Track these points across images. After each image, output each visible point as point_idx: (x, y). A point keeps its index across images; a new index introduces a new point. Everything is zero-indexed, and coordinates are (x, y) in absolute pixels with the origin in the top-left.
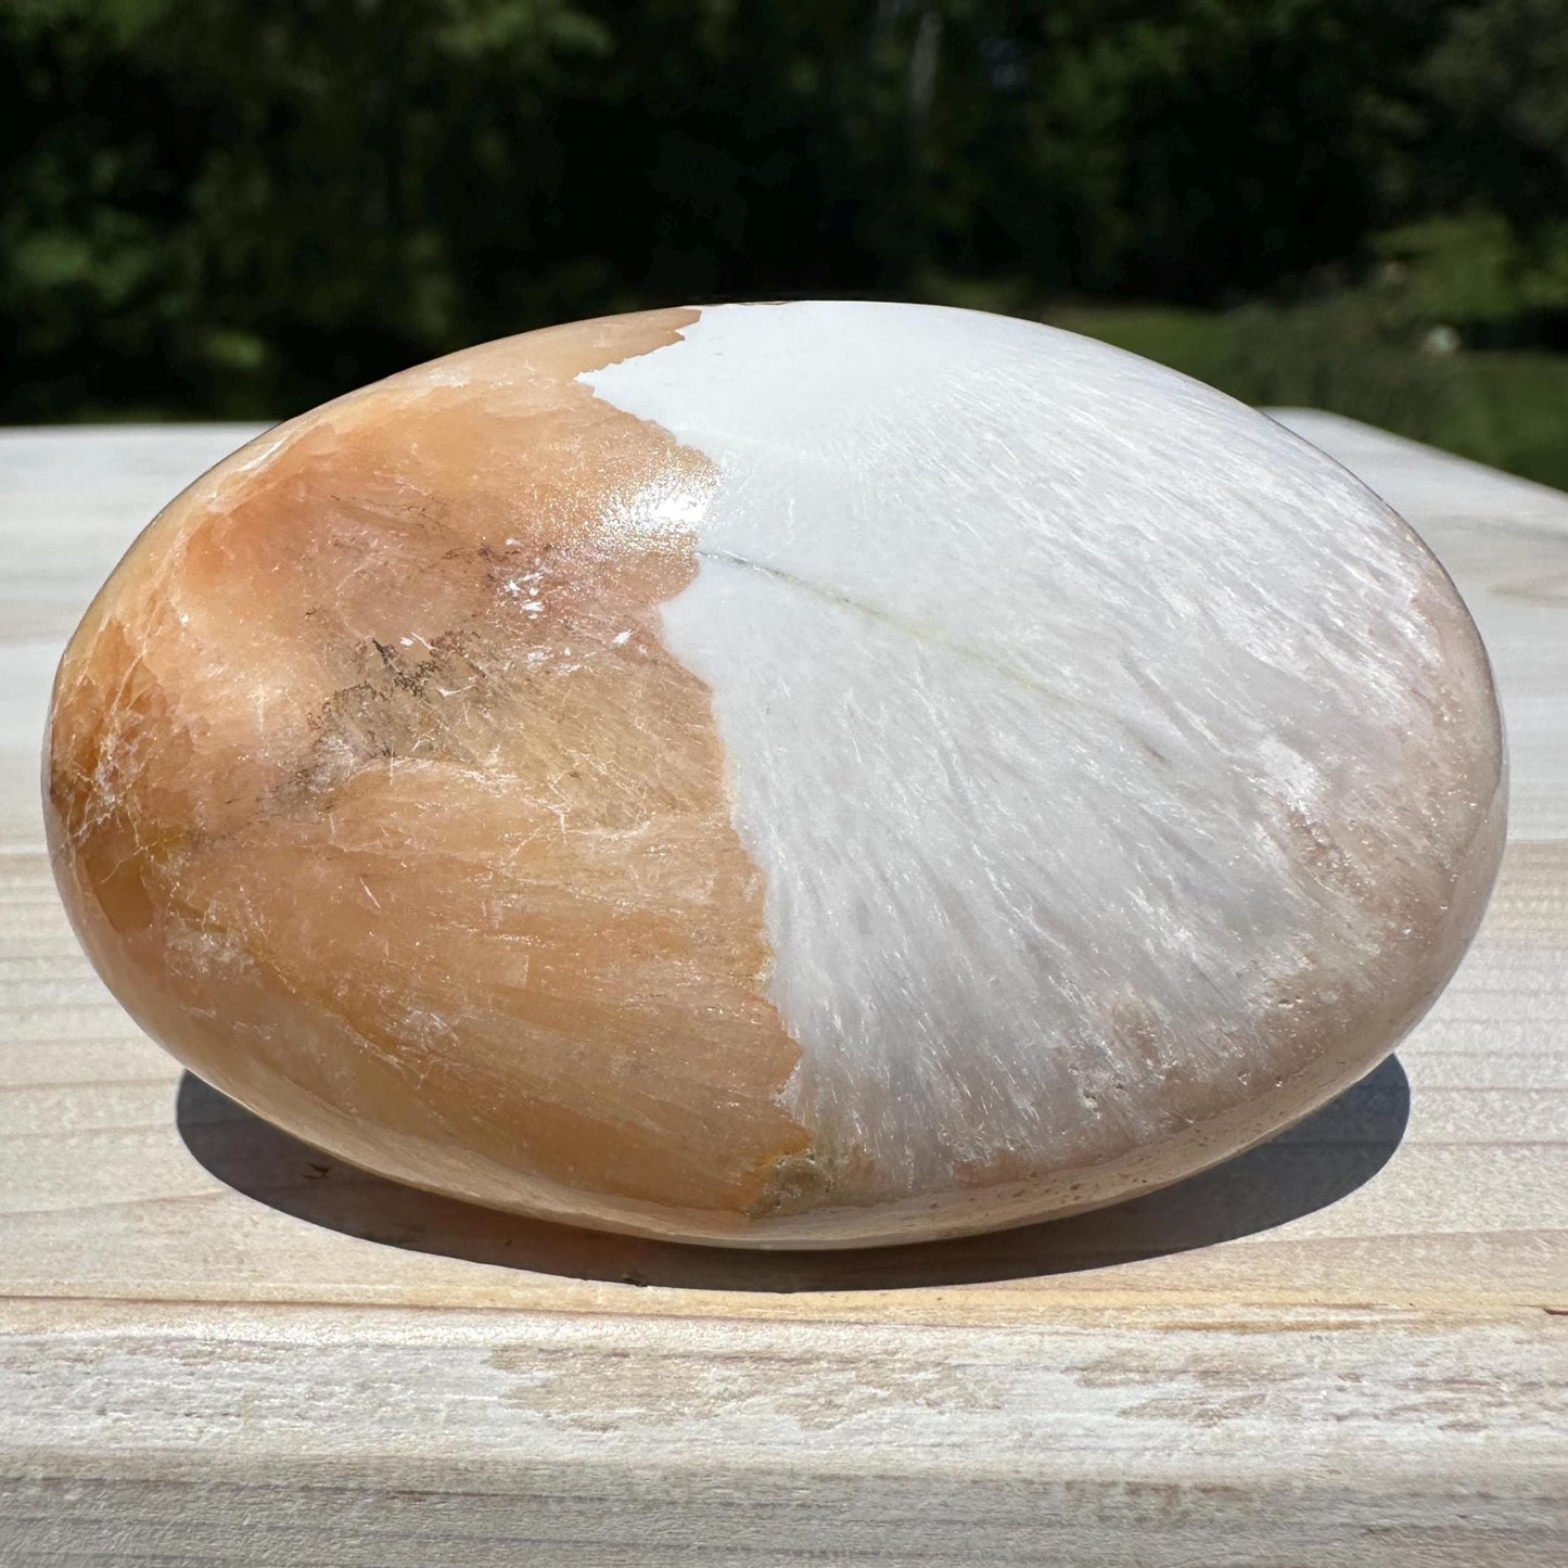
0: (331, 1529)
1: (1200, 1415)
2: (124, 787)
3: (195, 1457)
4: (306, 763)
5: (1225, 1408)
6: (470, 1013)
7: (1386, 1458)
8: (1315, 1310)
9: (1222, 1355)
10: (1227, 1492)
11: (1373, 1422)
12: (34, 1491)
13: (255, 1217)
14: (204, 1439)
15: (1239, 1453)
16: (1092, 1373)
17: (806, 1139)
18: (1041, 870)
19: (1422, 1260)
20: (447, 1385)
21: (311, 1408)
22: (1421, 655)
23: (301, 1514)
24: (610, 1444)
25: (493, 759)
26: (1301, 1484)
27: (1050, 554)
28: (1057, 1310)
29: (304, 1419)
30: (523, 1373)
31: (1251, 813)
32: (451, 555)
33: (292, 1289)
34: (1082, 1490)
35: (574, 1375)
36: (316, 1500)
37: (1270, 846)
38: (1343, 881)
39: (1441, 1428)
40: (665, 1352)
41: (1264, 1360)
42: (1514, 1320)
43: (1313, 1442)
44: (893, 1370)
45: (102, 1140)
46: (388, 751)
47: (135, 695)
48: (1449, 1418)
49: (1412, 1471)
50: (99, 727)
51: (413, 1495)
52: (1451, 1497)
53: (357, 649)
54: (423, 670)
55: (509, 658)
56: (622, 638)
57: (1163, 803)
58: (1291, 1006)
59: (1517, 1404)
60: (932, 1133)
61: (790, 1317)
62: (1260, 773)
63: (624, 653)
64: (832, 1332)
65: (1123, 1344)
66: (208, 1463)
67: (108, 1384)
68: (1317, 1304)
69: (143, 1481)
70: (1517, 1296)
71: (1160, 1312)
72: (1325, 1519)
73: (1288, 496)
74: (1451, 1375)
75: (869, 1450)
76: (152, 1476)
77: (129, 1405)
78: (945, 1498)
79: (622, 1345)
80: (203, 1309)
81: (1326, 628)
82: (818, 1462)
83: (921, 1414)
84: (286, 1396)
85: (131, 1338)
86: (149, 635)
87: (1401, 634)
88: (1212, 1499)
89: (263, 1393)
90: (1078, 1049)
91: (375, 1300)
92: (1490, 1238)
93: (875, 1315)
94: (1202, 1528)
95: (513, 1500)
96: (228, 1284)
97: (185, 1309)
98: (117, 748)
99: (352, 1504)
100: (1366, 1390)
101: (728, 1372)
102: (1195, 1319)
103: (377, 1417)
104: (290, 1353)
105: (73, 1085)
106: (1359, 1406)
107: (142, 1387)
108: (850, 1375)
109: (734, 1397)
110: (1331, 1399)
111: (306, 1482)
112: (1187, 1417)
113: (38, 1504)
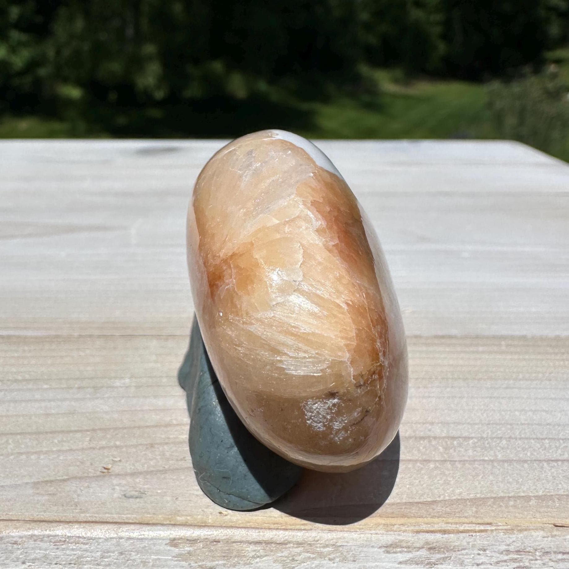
1: (428, 564)
5: (437, 561)
8: (470, 525)
9: (437, 542)
11: (491, 567)
13: (82, 488)
16: (389, 548)
19: (512, 506)
20: (153, 553)
21: (102, 561)
29: (99, 565)
30: (181, 548)
33: (95, 517)
35: (200, 549)
40: (233, 541)
41: (452, 544)
42: (543, 529)
44: (317, 547)
45: (24, 457)
48: (517, 565)
59: (542, 560)
64: (295, 533)
65: (400, 538)
67: (26, 553)
68: (472, 523)
70: (544, 520)
71: (415, 526)
74: (519, 549)
77: (34, 560)
79: (217, 538)
80: (62, 524)
83: (327, 563)
84: (93, 557)
85: (35, 535)
89: (84, 556)
91: (126, 521)
92: (538, 497)
96: (71, 515)
97: (55, 524)
100: (489, 555)
101: (256, 548)
102: (427, 529)
103: (126, 565)
104: (94, 541)
105: (11, 434)
106: (485, 560)
107: (39, 553)
108: (301, 549)
109: (258, 557)
110: (475, 558)
112: (424, 565)
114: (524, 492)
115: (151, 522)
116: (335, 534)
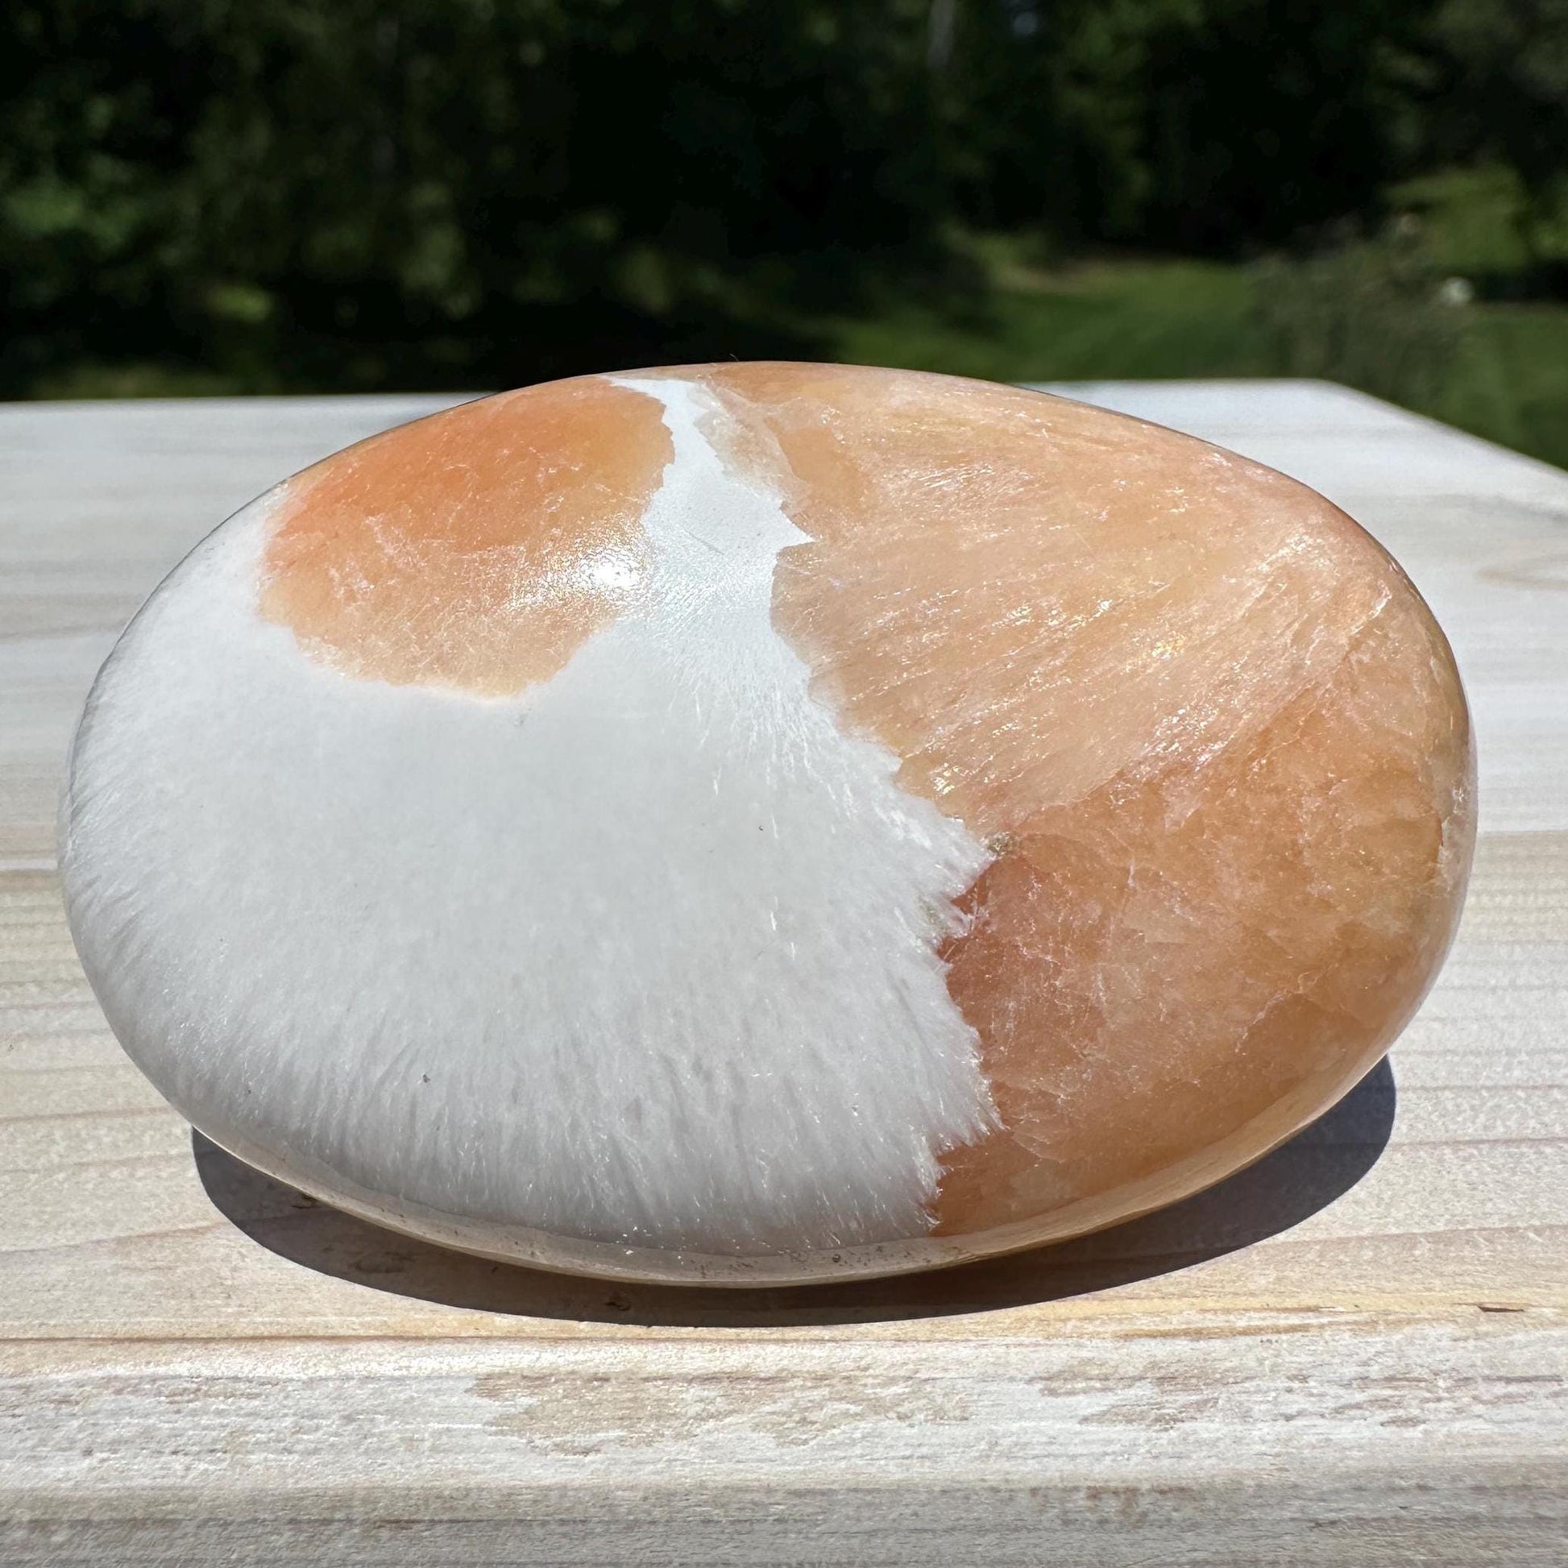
0: (319, 1560)
1: (1157, 1420)
3: (182, 1494)
5: (1181, 1412)
7: (1330, 1456)
8: (1264, 1314)
9: (1179, 1361)
10: (1182, 1492)
11: (1321, 1421)
12: (20, 1534)
13: (243, 1250)
14: (190, 1477)
15: (1194, 1456)
16: (1054, 1382)
19: (1369, 1262)
20: (434, 1415)
21: (298, 1442)
23: (291, 1546)
24: (592, 1467)
26: (1253, 1483)
29: (290, 1452)
30: (507, 1400)
33: (278, 1323)
34: (1045, 1496)
35: (558, 1401)
36: (303, 1532)
39: (1382, 1424)
40: (645, 1376)
41: (1217, 1365)
42: (1452, 1319)
43: (1264, 1442)
44: (865, 1385)
45: (93, 1173)
48: (1390, 1414)
49: (1356, 1466)
51: (399, 1524)
52: (1394, 1490)
59: (1454, 1400)
61: (765, 1337)
64: (807, 1350)
65: (1085, 1354)
66: (195, 1500)
67: (94, 1425)
68: (1268, 1309)
69: (130, 1520)
70: (1455, 1295)
71: (1120, 1321)
72: (1276, 1514)
74: (1391, 1373)
75: (843, 1464)
76: (139, 1514)
77: (114, 1445)
78: (916, 1508)
79: (602, 1369)
80: (189, 1346)
82: (792, 1478)
83: (889, 1425)
84: (272, 1430)
85: (116, 1377)
88: (1169, 1499)
89: (251, 1428)
91: (362, 1332)
94: (1161, 1527)
95: (498, 1525)
96: (215, 1320)
97: (170, 1347)
99: (339, 1534)
100: (1315, 1391)
101: (706, 1393)
102: (1153, 1327)
103: (363, 1448)
104: (276, 1388)
105: (62, 1116)
106: (1307, 1406)
107: (128, 1427)
108: (826, 1391)
109: (712, 1416)
110: (1280, 1400)
111: (293, 1515)
112: (1147, 1422)
113: (25, 1546)
114: (1398, 1224)
115: (425, 1333)
116: (910, 1350)
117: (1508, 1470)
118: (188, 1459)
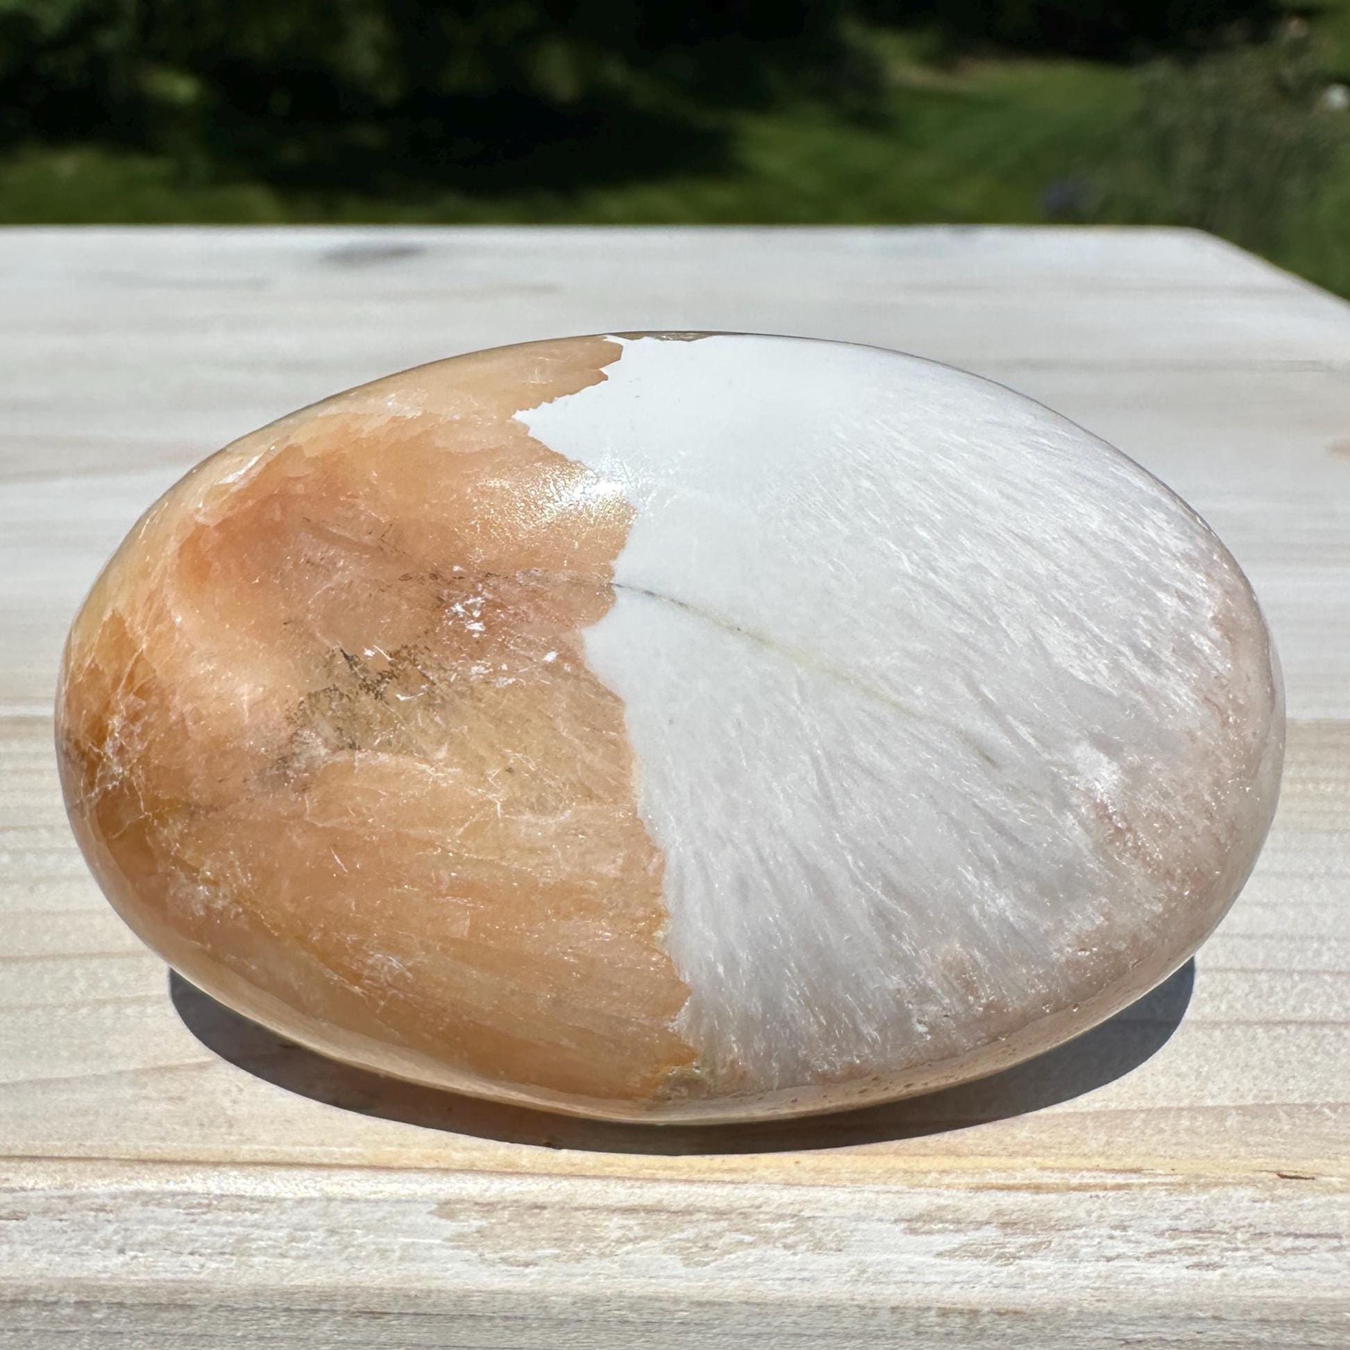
0: (308, 1339)
1: (998, 1257)
2: (130, 761)
3: (198, 1286)
4: (285, 752)
5: (1019, 1252)
6: (421, 957)
7: (1142, 1290)
8: (1094, 1174)
9: (1021, 1210)
10: (1016, 1314)
11: (1136, 1263)
12: (68, 1311)
13: (241, 1085)
14: (205, 1273)
15: (1028, 1287)
16: (915, 1223)
17: (692, 1055)
18: (889, 852)
19: (1186, 1130)
20: (403, 1232)
21: (292, 1248)
22: (1214, 668)
23: (283, 1328)
24: (533, 1277)
25: (442, 754)
26: (1075, 1310)
27: (910, 590)
28: (891, 1172)
29: (285, 1257)
30: (462, 1221)
31: (1063, 804)
32: (406, 578)
33: (273, 1151)
34: (903, 1313)
35: (502, 1223)
36: (295, 1318)
37: (1078, 831)
38: (1136, 857)
39: (1187, 1268)
40: (576, 1205)
41: (1053, 1214)
42: (1252, 1183)
43: (1086, 1278)
44: (758, 1220)
45: (109, 1009)
46: (354, 744)
47: (138, 683)
48: (1195, 1259)
49: (1163, 1300)
50: (107, 708)
51: (373, 1315)
52: (1191, 1318)
53: (327, 657)
54: (383, 678)
55: (455, 670)
56: (551, 657)
57: (993, 799)
58: (1088, 953)
59: (1248, 1249)
60: (794, 1052)
62: (1073, 772)
63: (551, 669)
64: (711, 1189)
65: (942, 1201)
66: (209, 1291)
67: (126, 1230)
68: (1097, 1168)
69: (156, 1304)
70: (1257, 1162)
71: (973, 1175)
72: (1093, 1334)
73: (1113, 532)
74: (1198, 1226)
75: (736, 1283)
76: (164, 1300)
77: (142, 1246)
78: (794, 1318)
79: (541, 1199)
80: (201, 1168)
81: (1136, 648)
82: (695, 1291)
83: (778, 1253)
84: (270, 1239)
85: (144, 1193)
86: (148, 633)
87: (1200, 651)
88: (1004, 1320)
89: (253, 1236)
90: (913, 988)
91: (342, 1161)
92: (1243, 1110)
93: (745, 1177)
94: (996, 1340)
95: (453, 1318)
96: (221, 1147)
97: (185, 1168)
98: (124, 727)
99: (324, 1321)
100: (1133, 1238)
101: (626, 1222)
102: (1000, 1181)
103: (344, 1256)
104: (275, 1206)
105: (81, 956)
106: (1125, 1250)
107: (152, 1231)
108: (724, 1224)
109: (630, 1240)
110: (1103, 1244)
111: (286, 1306)
112: (989, 1258)
113: (71, 1320)
114: (1213, 1097)
115: (395, 1165)
116: (796, 1193)
117: (1289, 1307)
118: (202, 1260)
